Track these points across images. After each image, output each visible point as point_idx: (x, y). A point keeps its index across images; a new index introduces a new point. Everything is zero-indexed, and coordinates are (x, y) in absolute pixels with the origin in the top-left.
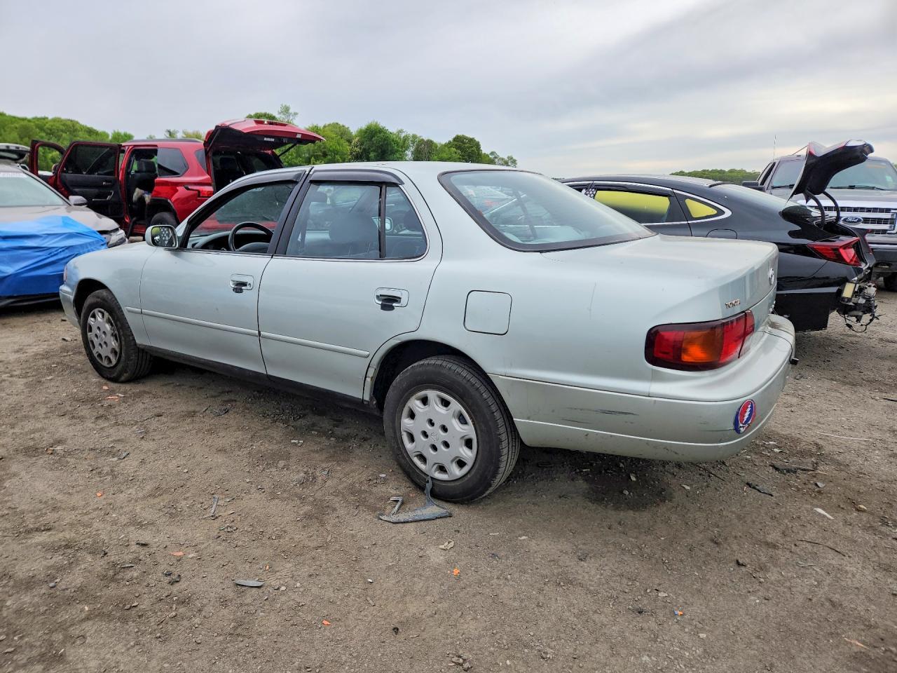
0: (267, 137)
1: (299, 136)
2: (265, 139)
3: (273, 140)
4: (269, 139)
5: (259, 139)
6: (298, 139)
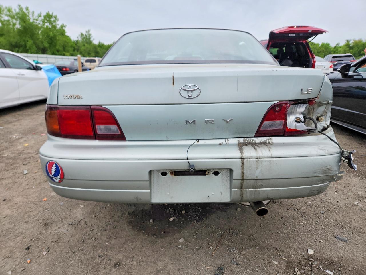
0: (291, 34)
1: (310, 31)
2: (290, 35)
3: (294, 35)
4: (292, 35)
5: (286, 35)
6: (310, 33)
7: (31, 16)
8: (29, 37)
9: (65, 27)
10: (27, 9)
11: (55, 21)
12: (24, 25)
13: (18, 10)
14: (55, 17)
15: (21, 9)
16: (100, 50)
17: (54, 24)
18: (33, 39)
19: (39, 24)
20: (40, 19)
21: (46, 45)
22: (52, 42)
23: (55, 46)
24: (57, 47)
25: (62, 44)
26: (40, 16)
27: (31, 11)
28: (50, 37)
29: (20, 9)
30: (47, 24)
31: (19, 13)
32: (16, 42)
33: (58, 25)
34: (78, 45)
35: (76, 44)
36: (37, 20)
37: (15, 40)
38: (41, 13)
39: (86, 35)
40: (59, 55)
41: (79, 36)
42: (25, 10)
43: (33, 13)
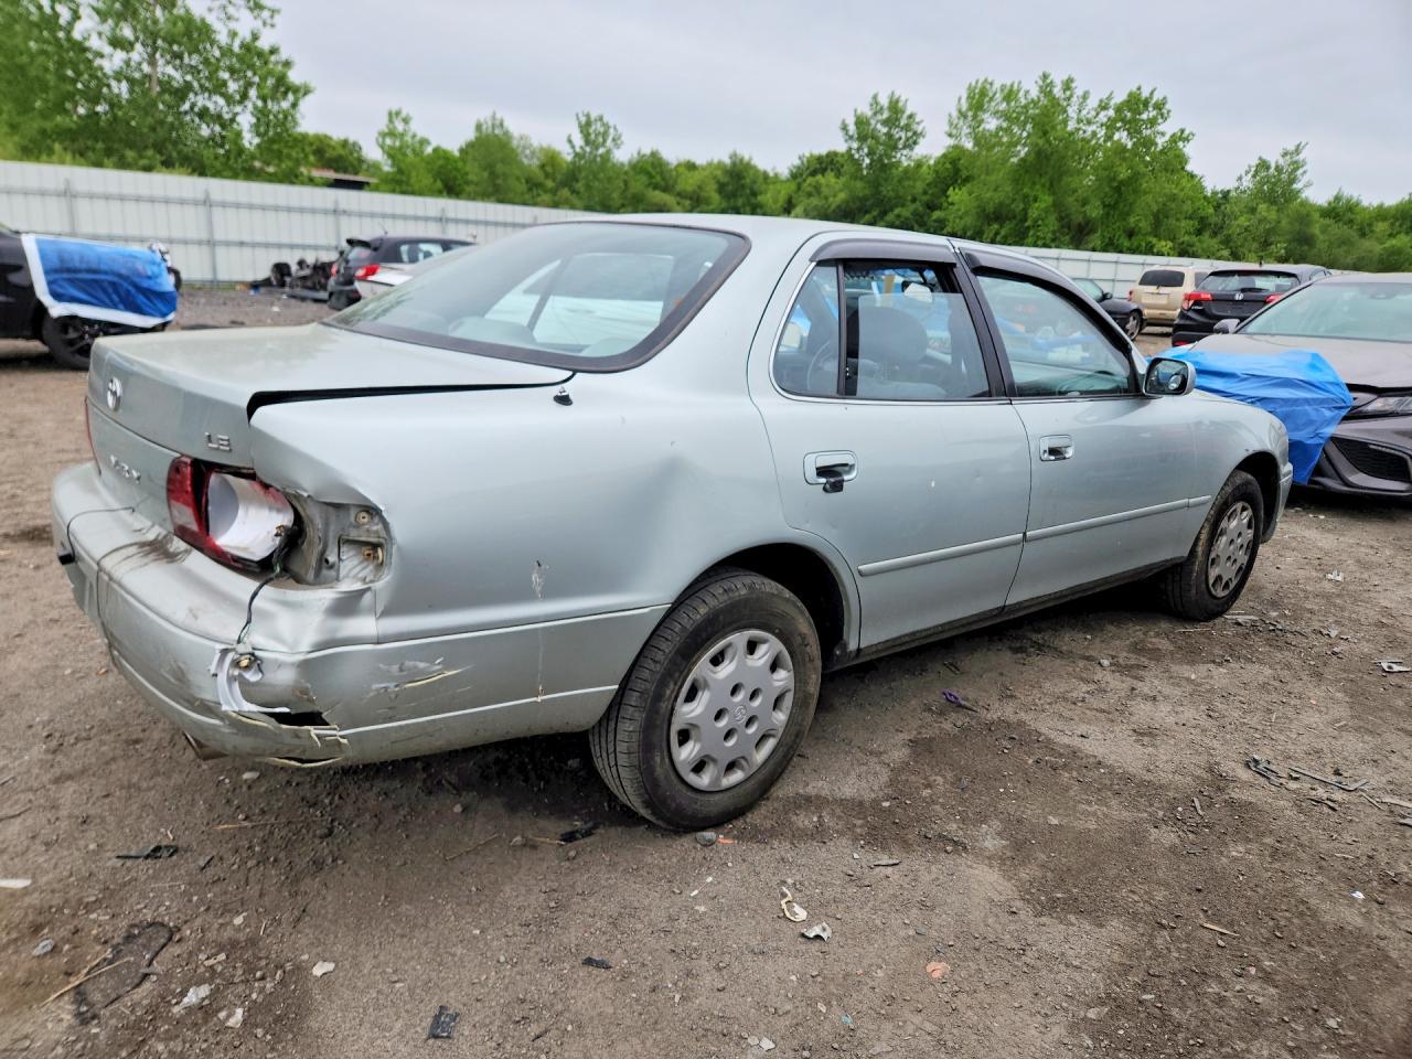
7: (1072, 111)
8: (1043, 186)
9: (1187, 140)
10: (1068, 85)
11: (1152, 122)
12: (1041, 142)
13: (1034, 93)
14: (1159, 106)
15: (1046, 87)
16: (1324, 230)
17: (1146, 132)
18: (1054, 194)
19: (1094, 134)
20: (1103, 117)
21: (1094, 211)
22: (1117, 203)
23: (1125, 216)
24: (1132, 220)
25: (1155, 208)
26: (1103, 107)
27: (1079, 92)
28: (1115, 184)
29: (1042, 90)
30: (1122, 136)
31: (1035, 103)
32: (1001, 204)
33: (1163, 134)
34: (1228, 208)
35: (1217, 207)
36: (1089, 123)
37: (998, 197)
38: (1109, 98)
39: (1277, 168)
40: (1133, 251)
41: (1247, 173)
42: (1057, 91)
43: (1085, 96)
